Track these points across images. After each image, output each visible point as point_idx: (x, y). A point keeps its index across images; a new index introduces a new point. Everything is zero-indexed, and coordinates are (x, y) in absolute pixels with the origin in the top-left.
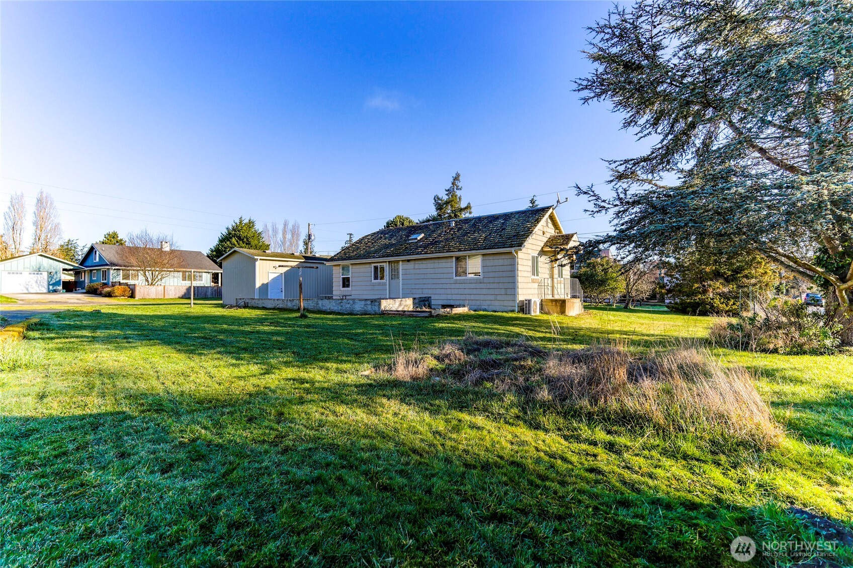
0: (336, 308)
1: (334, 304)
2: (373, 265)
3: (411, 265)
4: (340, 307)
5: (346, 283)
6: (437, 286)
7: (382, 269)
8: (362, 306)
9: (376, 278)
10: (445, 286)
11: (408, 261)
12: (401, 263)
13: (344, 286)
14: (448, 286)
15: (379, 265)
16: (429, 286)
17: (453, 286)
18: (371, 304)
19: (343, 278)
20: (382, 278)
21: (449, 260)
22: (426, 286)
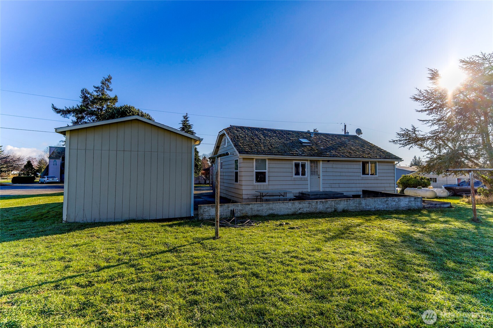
0: (381, 206)
1: (379, 203)
2: (294, 162)
3: (330, 165)
4: (386, 206)
5: (261, 177)
6: (351, 182)
7: (303, 166)
8: (407, 203)
9: (297, 173)
10: (355, 182)
11: (328, 161)
12: (321, 163)
13: (257, 181)
14: (358, 182)
15: (300, 162)
16: (344, 182)
17: (361, 182)
18: (415, 201)
19: (256, 172)
20: (303, 174)
21: (358, 163)
22: (342, 182)
